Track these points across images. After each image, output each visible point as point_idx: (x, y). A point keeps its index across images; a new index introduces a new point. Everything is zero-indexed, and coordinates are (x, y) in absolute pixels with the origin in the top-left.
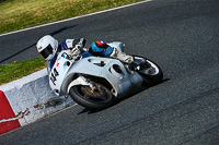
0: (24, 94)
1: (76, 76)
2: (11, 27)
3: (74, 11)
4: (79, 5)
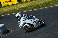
1: (25, 23)
4: (5, 12)
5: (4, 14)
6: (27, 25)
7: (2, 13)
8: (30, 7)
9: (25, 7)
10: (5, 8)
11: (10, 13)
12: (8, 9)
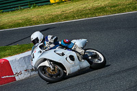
0: (20, 63)
2: (19, 25)
3: (54, 20)
4: (57, 16)
5: (53, 20)
6: (46, 63)
7: (50, 18)
8: (114, 7)
9: (103, 7)
10: (57, 6)
11: (67, 18)
12: (64, 9)
